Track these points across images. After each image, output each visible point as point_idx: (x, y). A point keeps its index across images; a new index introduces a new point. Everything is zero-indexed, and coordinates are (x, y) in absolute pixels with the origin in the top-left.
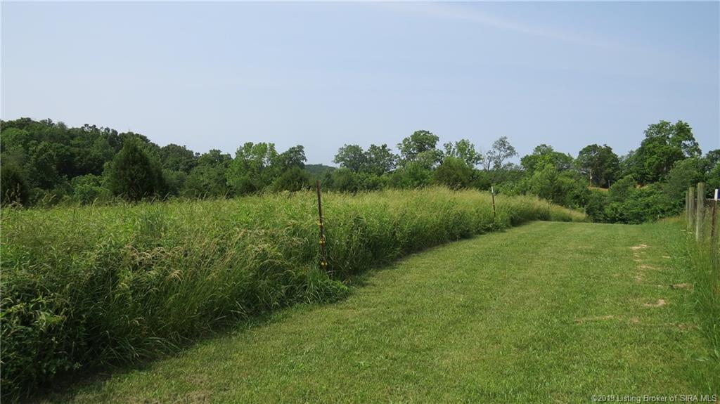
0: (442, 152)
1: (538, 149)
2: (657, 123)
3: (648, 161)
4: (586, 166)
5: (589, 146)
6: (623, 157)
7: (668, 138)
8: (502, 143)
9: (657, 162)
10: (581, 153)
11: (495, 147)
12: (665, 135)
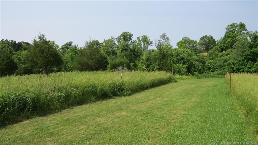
0: (136, 41)
1: (183, 39)
2: (231, 24)
3: (228, 41)
4: (203, 44)
5: (204, 36)
6: (218, 40)
7: (236, 30)
8: (164, 36)
9: (231, 41)
10: (201, 39)
11: (161, 38)
12: (234, 29)
